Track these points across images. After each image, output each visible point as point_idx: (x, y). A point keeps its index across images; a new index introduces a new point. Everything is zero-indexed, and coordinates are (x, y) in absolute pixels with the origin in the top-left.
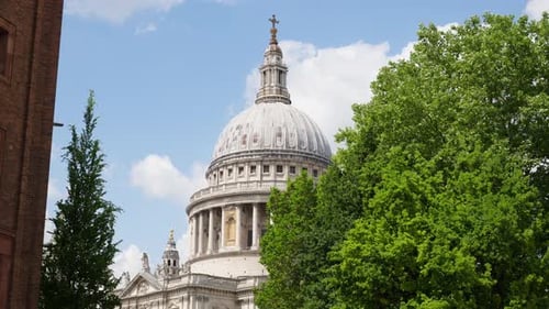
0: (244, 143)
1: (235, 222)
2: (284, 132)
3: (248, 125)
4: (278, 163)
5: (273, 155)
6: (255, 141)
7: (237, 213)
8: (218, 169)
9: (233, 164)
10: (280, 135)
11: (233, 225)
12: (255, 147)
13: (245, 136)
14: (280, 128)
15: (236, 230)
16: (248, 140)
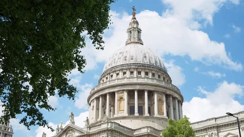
0: (126, 60)
1: (124, 100)
2: (147, 55)
3: (127, 52)
4: (146, 70)
5: (143, 66)
6: (132, 59)
7: (125, 95)
8: (110, 74)
9: (119, 70)
10: (145, 57)
11: (122, 102)
12: (132, 62)
13: (126, 57)
14: (145, 54)
15: (125, 105)
16: (127, 58)
